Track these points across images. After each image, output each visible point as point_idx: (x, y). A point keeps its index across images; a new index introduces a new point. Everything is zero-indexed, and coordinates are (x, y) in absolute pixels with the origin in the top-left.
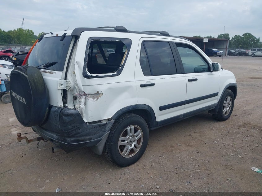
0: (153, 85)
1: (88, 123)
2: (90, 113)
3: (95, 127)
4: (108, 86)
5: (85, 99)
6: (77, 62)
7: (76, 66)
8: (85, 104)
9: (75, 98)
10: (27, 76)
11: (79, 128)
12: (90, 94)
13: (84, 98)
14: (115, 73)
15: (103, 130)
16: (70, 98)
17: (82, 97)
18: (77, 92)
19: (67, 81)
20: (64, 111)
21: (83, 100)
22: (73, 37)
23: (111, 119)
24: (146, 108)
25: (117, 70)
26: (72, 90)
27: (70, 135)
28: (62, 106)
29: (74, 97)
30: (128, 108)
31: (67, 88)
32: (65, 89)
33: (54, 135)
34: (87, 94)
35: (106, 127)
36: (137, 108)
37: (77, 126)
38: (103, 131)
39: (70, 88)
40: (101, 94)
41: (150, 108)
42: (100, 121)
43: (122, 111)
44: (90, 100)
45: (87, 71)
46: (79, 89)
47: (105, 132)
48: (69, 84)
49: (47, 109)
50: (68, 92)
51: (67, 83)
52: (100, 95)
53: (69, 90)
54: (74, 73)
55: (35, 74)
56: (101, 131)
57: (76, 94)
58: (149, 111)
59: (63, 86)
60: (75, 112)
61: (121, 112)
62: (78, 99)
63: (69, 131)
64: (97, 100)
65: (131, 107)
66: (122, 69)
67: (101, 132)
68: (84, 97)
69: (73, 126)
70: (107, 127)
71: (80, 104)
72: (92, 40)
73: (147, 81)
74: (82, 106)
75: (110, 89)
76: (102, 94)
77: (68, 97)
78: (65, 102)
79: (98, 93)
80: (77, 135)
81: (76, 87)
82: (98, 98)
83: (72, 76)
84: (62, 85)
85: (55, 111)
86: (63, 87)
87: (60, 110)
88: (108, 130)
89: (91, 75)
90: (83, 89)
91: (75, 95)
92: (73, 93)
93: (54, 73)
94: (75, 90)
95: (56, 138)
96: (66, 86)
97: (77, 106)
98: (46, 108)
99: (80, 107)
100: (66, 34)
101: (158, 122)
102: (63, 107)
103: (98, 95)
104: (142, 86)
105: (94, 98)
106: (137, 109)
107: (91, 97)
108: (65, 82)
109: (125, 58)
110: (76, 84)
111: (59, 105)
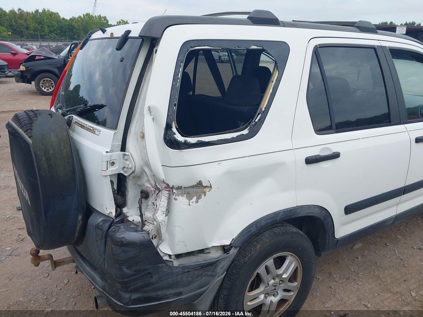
0: (336, 156)
1: (173, 257)
2: (178, 234)
3: (190, 270)
4: (226, 166)
5: (169, 199)
6: (149, 108)
7: (148, 119)
8: (168, 212)
9: (145, 195)
10: (30, 140)
11: (150, 273)
12: (179, 188)
13: (167, 196)
14: (245, 132)
15: (209, 273)
16: (132, 194)
17: (160, 194)
18: (148, 181)
19: (125, 155)
20: (114, 231)
21: (162, 202)
22: (143, 40)
23: (231, 246)
24: (316, 213)
25: (249, 124)
26: (138, 177)
27: (129, 289)
28: (114, 214)
29: (142, 192)
30: (272, 218)
31: (126, 172)
32: (122, 172)
33: (95, 276)
34: (173, 188)
35: (216, 267)
36: (294, 215)
37: (145, 270)
38: (209, 276)
39: (134, 172)
40: (207, 186)
41: (324, 212)
42: (202, 251)
43: (257, 227)
44: (181, 202)
45: (174, 130)
46: (154, 175)
47: (213, 276)
48: (131, 162)
49: (80, 218)
50: (128, 180)
51: (126, 160)
52: (205, 190)
53: (131, 177)
54: (143, 137)
55: (53, 135)
56: (205, 276)
57: (148, 186)
58: (322, 218)
59: (117, 167)
60: (141, 238)
61: (254, 229)
62: (151, 199)
63: (125, 280)
64: (197, 202)
65: (281, 214)
66: (262, 121)
67: (204, 278)
68: (165, 194)
69: (135, 271)
70: (220, 266)
71: (156, 211)
72: (192, 47)
73: (323, 149)
74: (161, 217)
75: (230, 173)
76: (211, 187)
77: (128, 192)
78: (120, 204)
79: (200, 184)
80: (146, 289)
81: (147, 170)
82: (199, 198)
83: (137, 141)
84: (113, 164)
85: (97, 227)
86: (114, 170)
87: (107, 225)
88: (221, 272)
89: (186, 141)
90: (162, 176)
91: (144, 188)
92: (139, 184)
93: (96, 132)
94: (145, 178)
95: (101, 285)
96: (124, 167)
97: (148, 215)
98: (77, 216)
99: (155, 220)
100: (129, 32)
101: (338, 240)
102: (116, 217)
103: (199, 190)
104: (310, 161)
105: (190, 198)
106: (294, 217)
107: (182, 195)
108: (122, 156)
109: (270, 91)
110: (148, 164)
111: (106, 212)
